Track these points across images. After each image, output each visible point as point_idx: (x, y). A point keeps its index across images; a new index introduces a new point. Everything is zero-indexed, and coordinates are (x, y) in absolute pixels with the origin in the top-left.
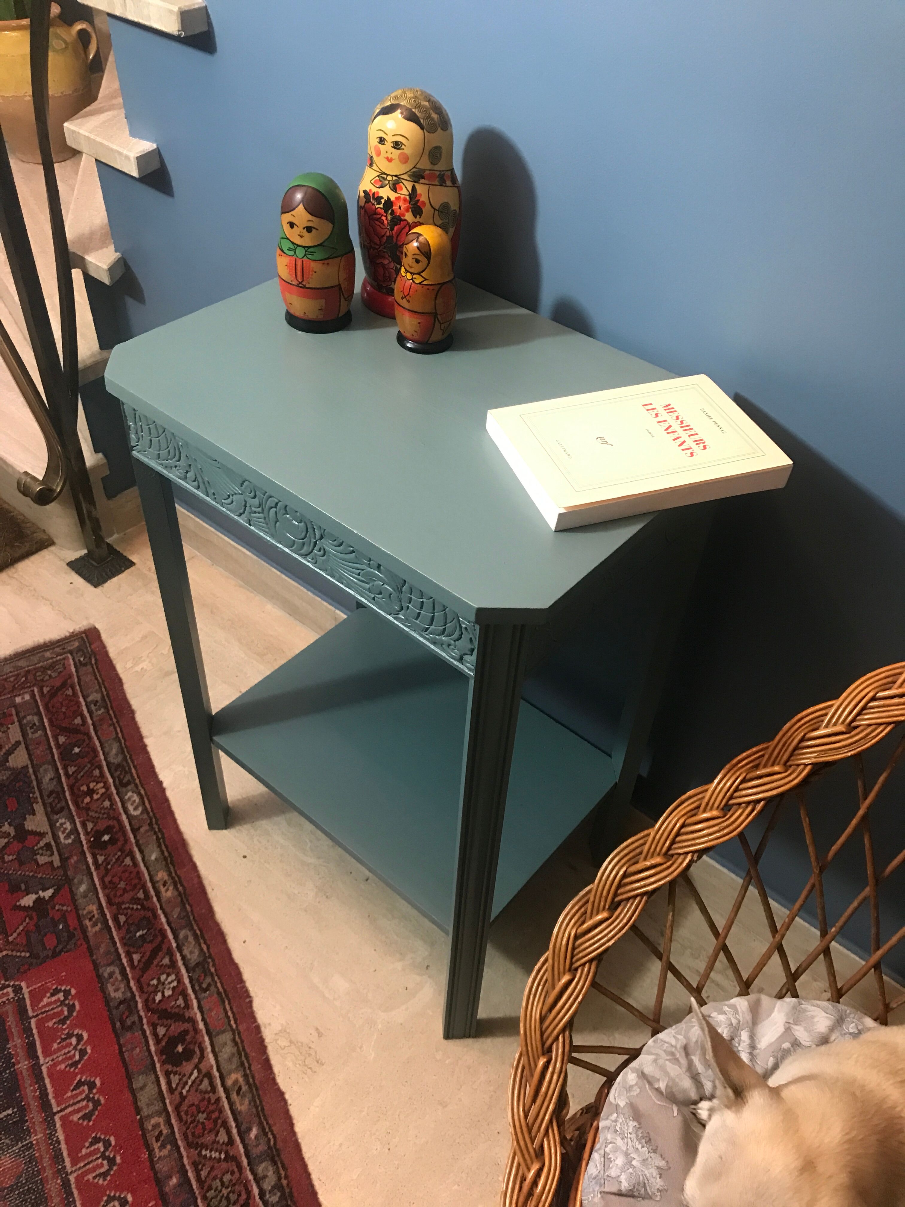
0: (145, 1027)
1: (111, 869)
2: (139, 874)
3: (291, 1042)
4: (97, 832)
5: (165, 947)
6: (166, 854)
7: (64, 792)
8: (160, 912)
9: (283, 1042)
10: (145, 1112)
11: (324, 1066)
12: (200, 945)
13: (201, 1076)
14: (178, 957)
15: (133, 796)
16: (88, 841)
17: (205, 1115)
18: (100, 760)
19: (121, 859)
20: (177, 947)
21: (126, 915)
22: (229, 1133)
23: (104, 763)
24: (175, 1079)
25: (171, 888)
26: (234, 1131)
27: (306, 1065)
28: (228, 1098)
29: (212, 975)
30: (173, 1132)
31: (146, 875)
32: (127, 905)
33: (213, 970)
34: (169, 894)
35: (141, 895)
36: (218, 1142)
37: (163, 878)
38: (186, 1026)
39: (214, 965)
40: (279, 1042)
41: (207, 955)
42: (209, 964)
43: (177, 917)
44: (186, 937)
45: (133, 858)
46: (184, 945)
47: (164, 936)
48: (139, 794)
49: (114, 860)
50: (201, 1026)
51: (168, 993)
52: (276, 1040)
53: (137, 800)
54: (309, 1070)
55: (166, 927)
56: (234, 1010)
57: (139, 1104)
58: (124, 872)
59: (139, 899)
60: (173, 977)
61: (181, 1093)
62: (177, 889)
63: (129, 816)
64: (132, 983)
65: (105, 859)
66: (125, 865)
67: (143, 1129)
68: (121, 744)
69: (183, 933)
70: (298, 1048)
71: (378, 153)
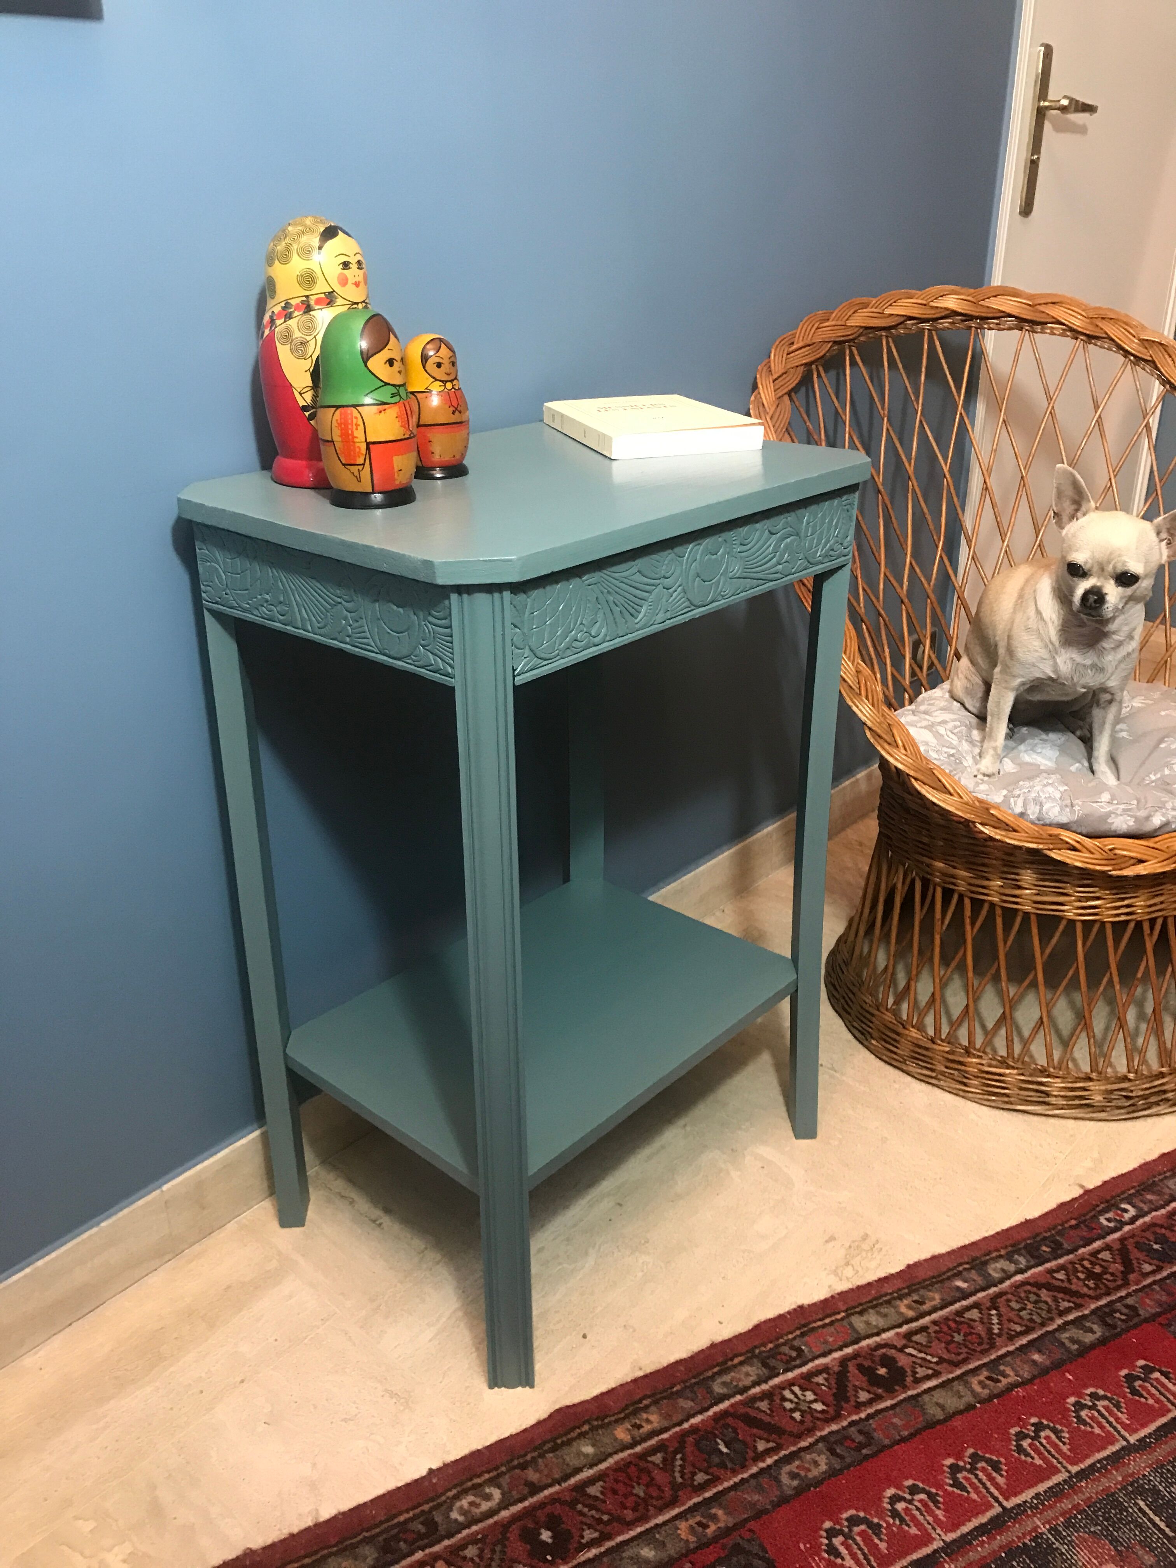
0: (863, 1415)
1: (610, 1515)
2: (618, 1468)
3: (847, 1264)
4: (531, 1554)
5: (742, 1410)
6: (586, 1427)
8: (686, 1425)
9: (849, 1272)
10: (969, 1398)
11: (869, 1233)
12: (735, 1366)
13: (911, 1344)
14: (756, 1390)
15: (461, 1508)
17: (955, 1335)
19: (591, 1502)
20: (741, 1394)
21: (694, 1474)
22: (968, 1308)
24: (921, 1372)
25: (645, 1416)
26: (964, 1303)
27: (872, 1249)
28: (929, 1313)
29: (777, 1346)
30: (984, 1365)
31: (622, 1455)
32: (677, 1475)
33: (771, 1346)
34: (654, 1418)
35: (658, 1458)
36: (981, 1318)
37: (628, 1430)
38: (852, 1367)
39: (764, 1345)
40: (850, 1274)
41: (749, 1355)
42: (761, 1351)
43: (692, 1400)
44: (724, 1384)
45: (591, 1481)
46: (737, 1386)
47: (725, 1413)
48: (457, 1497)
49: (593, 1512)
50: (849, 1350)
51: (810, 1396)
52: (848, 1279)
53: (471, 1498)
54: (876, 1246)
55: (710, 1413)
56: (821, 1316)
57: (962, 1407)
58: (615, 1492)
59: (665, 1460)
60: (787, 1394)
61: (937, 1363)
62: (647, 1407)
63: (504, 1505)
64: (803, 1444)
65: (590, 1527)
66: (602, 1493)
67: (990, 1399)
68: (330, 1555)
69: (718, 1388)
70: (853, 1257)
71: (344, 282)
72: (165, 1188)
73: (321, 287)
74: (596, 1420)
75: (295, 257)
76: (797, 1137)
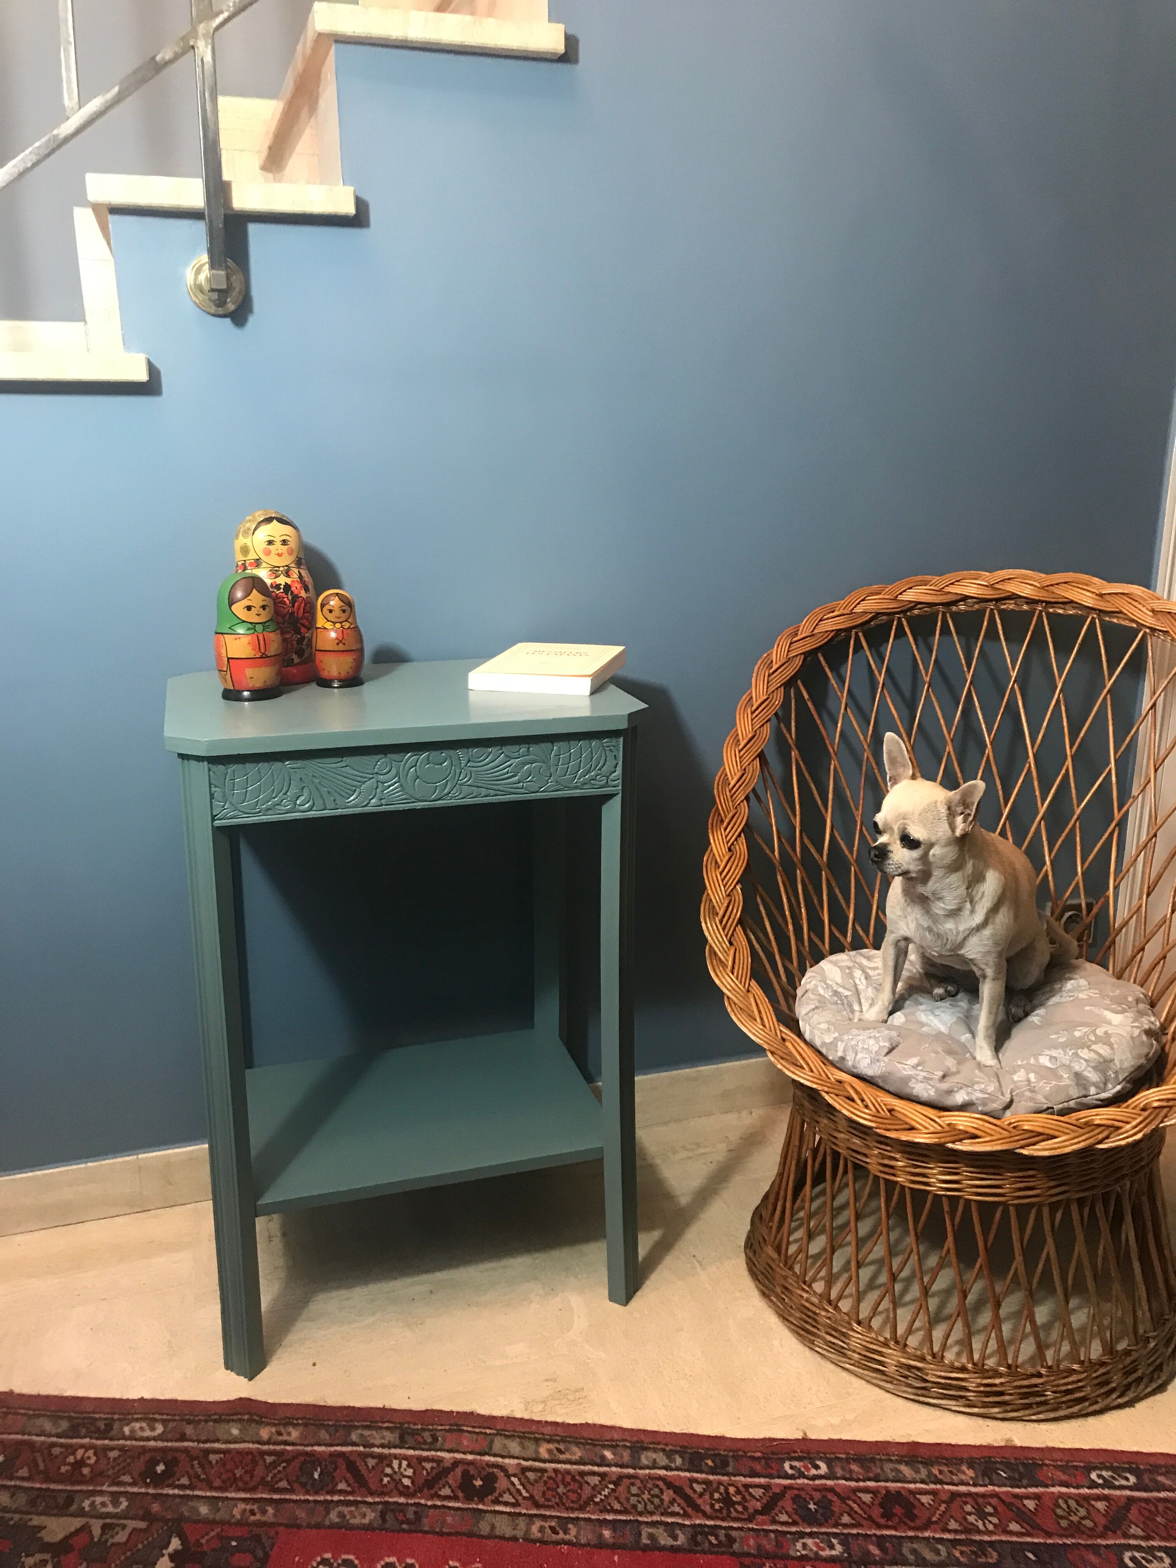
0: (429, 1503)
1: (207, 1476)
2: (241, 1452)
3: (543, 1402)
4: (142, 1474)
5: (354, 1458)
6: (246, 1417)
7: (48, 1489)
8: (309, 1449)
9: (537, 1407)
10: (519, 1533)
11: (586, 1389)
12: (381, 1428)
13: (521, 1476)
14: (377, 1450)
15: (134, 1427)
16: (147, 1485)
17: (562, 1486)
18: (43, 1443)
19: (205, 1463)
20: (364, 1447)
21: (281, 1480)
22: (594, 1474)
23: (54, 1439)
24: (507, 1497)
25: (291, 1429)
26: (596, 1469)
27: (574, 1400)
28: (559, 1462)
29: (423, 1430)
30: (558, 1517)
31: (251, 1446)
32: (270, 1475)
33: (419, 1427)
34: (294, 1433)
35: (270, 1459)
36: (596, 1485)
37: (272, 1433)
38: (459, 1470)
39: (415, 1424)
40: (535, 1410)
41: (398, 1426)
42: (409, 1428)
43: (330, 1436)
44: (361, 1435)
45: (218, 1451)
46: (368, 1441)
47: (342, 1454)
48: (137, 1420)
49: (200, 1470)
50: (470, 1457)
51: (410, 1472)
52: (532, 1412)
53: (144, 1424)
54: (580, 1400)
55: (333, 1449)
56: (476, 1425)
57: (507, 1536)
58: (224, 1465)
59: (273, 1462)
60: (395, 1464)
61: (524, 1498)
62: (297, 1425)
63: (157, 1438)
64: (370, 1499)
65: (189, 1477)
66: (217, 1461)
67: (534, 1541)
68: (44, 1415)
69: (354, 1437)
70: (552, 1400)
71: (268, 553)
72: (140, 1156)
73: (252, 556)
74: (258, 1416)
75: (241, 536)
76: (611, 1299)
